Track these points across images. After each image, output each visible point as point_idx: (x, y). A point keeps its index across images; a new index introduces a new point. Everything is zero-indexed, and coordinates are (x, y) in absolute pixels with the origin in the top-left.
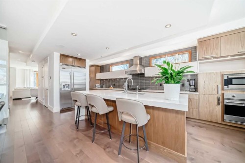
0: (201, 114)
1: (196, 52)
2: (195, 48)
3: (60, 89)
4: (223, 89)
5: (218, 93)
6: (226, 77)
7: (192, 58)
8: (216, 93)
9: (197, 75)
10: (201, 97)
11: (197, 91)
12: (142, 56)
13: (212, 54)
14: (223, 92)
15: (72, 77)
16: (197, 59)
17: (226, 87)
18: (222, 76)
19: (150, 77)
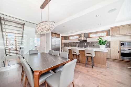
0: (111, 57)
1: (110, 32)
2: (109, 30)
3: (52, 47)
4: (120, 47)
5: (118, 48)
6: (121, 43)
7: (108, 34)
8: (117, 48)
9: (110, 41)
10: (112, 50)
11: (110, 48)
12: (85, 33)
13: (116, 33)
14: (120, 48)
15: (55, 42)
16: (110, 35)
17: (121, 46)
18: (120, 42)
19: (89, 42)
